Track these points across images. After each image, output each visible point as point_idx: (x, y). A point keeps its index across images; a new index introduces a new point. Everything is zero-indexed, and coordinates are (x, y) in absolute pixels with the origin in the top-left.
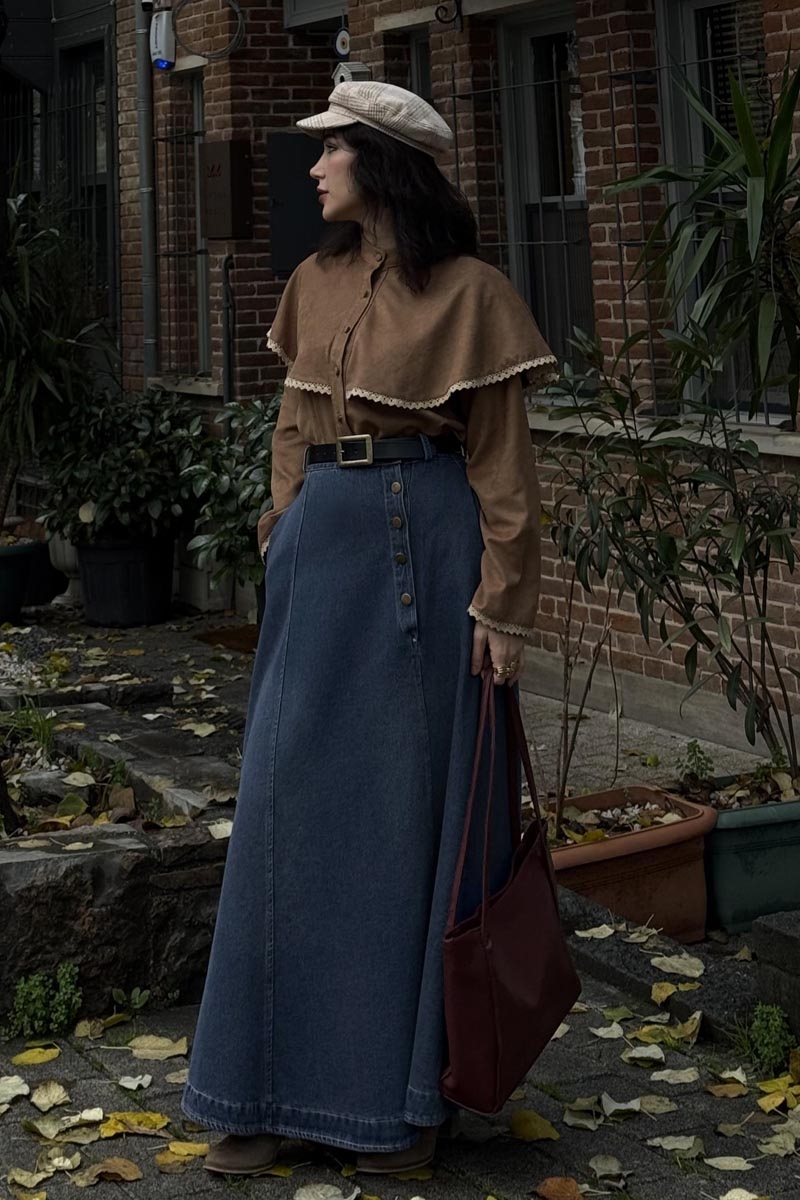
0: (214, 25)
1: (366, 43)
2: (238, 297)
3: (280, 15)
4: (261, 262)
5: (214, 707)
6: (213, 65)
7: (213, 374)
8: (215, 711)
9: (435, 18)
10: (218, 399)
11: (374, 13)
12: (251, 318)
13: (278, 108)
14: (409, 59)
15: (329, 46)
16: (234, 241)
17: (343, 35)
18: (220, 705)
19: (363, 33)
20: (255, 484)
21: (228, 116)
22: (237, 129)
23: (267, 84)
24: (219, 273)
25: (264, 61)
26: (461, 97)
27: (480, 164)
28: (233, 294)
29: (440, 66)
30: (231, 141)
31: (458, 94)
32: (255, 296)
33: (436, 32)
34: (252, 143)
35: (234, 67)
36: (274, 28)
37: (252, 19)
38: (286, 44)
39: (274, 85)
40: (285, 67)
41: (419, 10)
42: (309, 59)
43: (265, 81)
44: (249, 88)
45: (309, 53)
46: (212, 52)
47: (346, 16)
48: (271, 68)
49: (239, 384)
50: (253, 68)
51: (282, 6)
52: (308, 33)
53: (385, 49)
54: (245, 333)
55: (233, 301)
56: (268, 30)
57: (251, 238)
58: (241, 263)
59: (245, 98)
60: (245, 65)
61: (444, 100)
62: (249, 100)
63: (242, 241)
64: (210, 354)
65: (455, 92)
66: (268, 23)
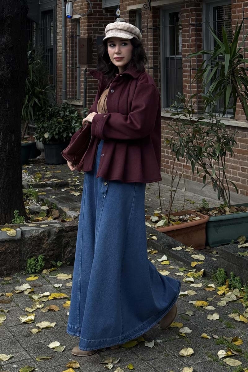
0: (83, 6)
1: (124, 13)
2: (88, 80)
3: (101, 4)
5: (79, 186)
6: (83, 17)
7: (81, 100)
8: (79, 187)
9: (143, 7)
10: (82, 106)
11: (127, 5)
12: (91, 85)
13: (100, 29)
14: (136, 18)
15: (114, 13)
16: (88, 65)
17: (118, 10)
18: (81, 186)
19: (124, 10)
21: (86, 31)
22: (89, 35)
24: (83, 73)
26: (150, 29)
27: (154, 47)
28: (87, 79)
29: (144, 20)
30: (87, 38)
31: (149, 27)
32: (93, 79)
33: (143, 11)
34: (93, 39)
35: (88, 18)
36: (100, 8)
37: (94, 5)
38: (103, 12)
39: (99, 23)
40: (102, 19)
41: (139, 5)
42: (109, 17)
43: (97, 22)
44: (92, 24)
45: (109, 15)
46: (83, 14)
47: (119, 5)
48: (98, 19)
49: (88, 102)
50: (94, 18)
51: (102, 2)
52: (109, 9)
53: (129, 15)
54: (89, 89)
55: (87, 81)
56: (98, 8)
57: (92, 64)
58: (89, 70)
60: (91, 18)
61: (145, 29)
62: (92, 27)
64: (80, 94)
65: (148, 27)
66: (98, 6)
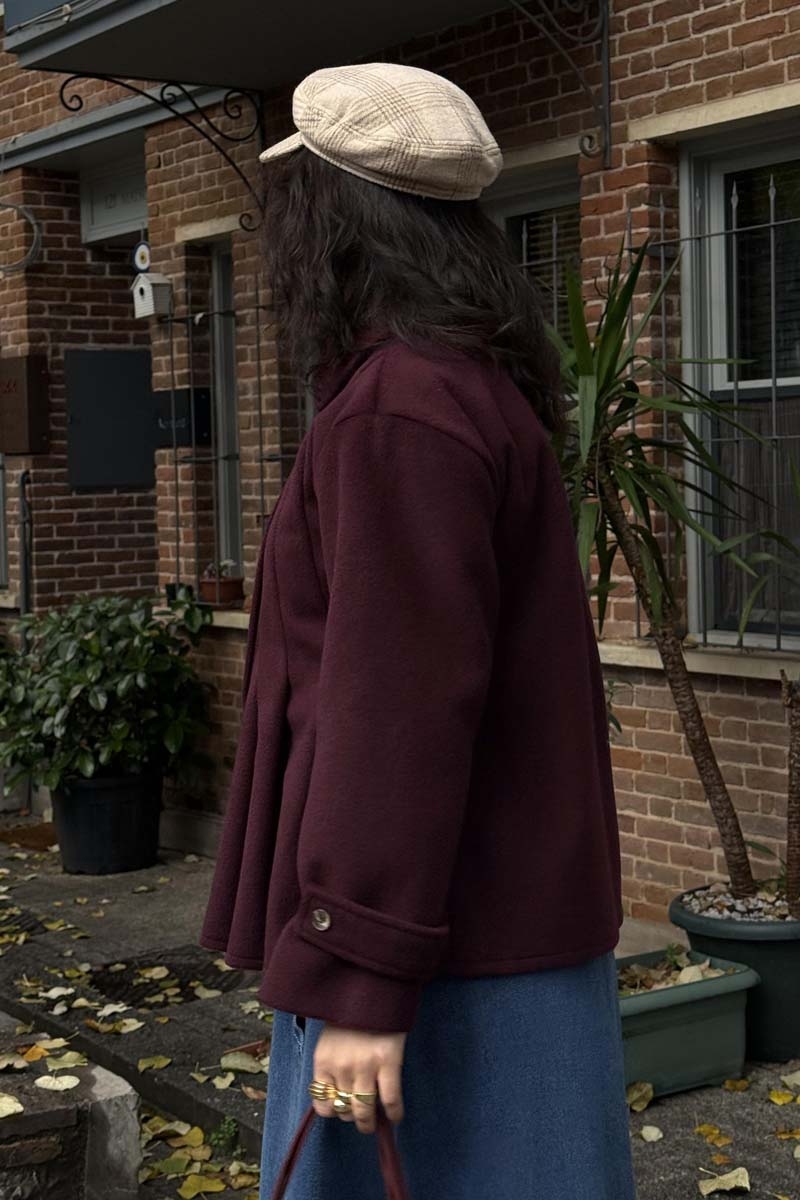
0: (8, 237)
1: (166, 254)
2: (34, 512)
3: (77, 230)
4: (59, 478)
5: (7, 908)
6: (8, 279)
7: (10, 586)
8: (8, 912)
9: (238, 227)
10: (15, 611)
11: (174, 223)
12: (48, 532)
13: (76, 324)
14: (210, 271)
15: (127, 262)
16: (32, 457)
17: (142, 250)
18: (12, 906)
19: (163, 244)
20: (50, 693)
21: (25, 331)
22: (34, 344)
23: (64, 300)
24: (16, 489)
25: (62, 276)
26: (264, 307)
27: (283, 377)
28: (30, 509)
29: (242, 277)
30: (28, 357)
31: (261, 303)
32: (52, 511)
33: (239, 242)
34: (49, 360)
35: (30, 281)
36: (71, 243)
37: (49, 231)
38: (83, 258)
39: (72, 300)
40: (82, 284)
41: (221, 220)
42: (108, 276)
43: (62, 297)
44: (45, 303)
45: (108, 270)
46: (7, 265)
47: (146, 231)
48: (68, 283)
49: (36, 596)
50: (49, 283)
51: (79, 220)
52: (107, 250)
53: (187, 261)
54: (41, 547)
55: (31, 515)
56: (65, 244)
57: (48, 453)
58: (38, 478)
59: (41, 313)
60: (41, 279)
61: (245, 311)
62: (46, 315)
63: (38, 456)
64: (7, 567)
65: (257, 301)
66: (65, 237)
